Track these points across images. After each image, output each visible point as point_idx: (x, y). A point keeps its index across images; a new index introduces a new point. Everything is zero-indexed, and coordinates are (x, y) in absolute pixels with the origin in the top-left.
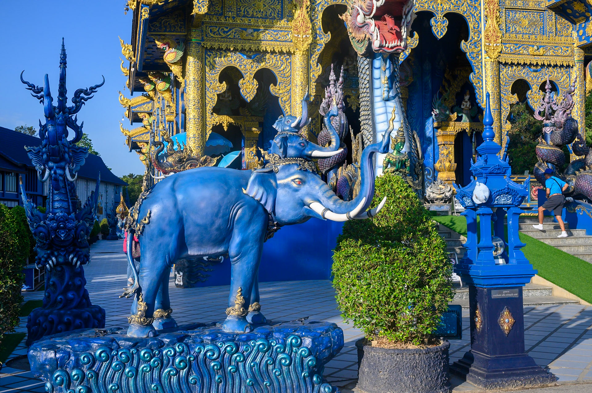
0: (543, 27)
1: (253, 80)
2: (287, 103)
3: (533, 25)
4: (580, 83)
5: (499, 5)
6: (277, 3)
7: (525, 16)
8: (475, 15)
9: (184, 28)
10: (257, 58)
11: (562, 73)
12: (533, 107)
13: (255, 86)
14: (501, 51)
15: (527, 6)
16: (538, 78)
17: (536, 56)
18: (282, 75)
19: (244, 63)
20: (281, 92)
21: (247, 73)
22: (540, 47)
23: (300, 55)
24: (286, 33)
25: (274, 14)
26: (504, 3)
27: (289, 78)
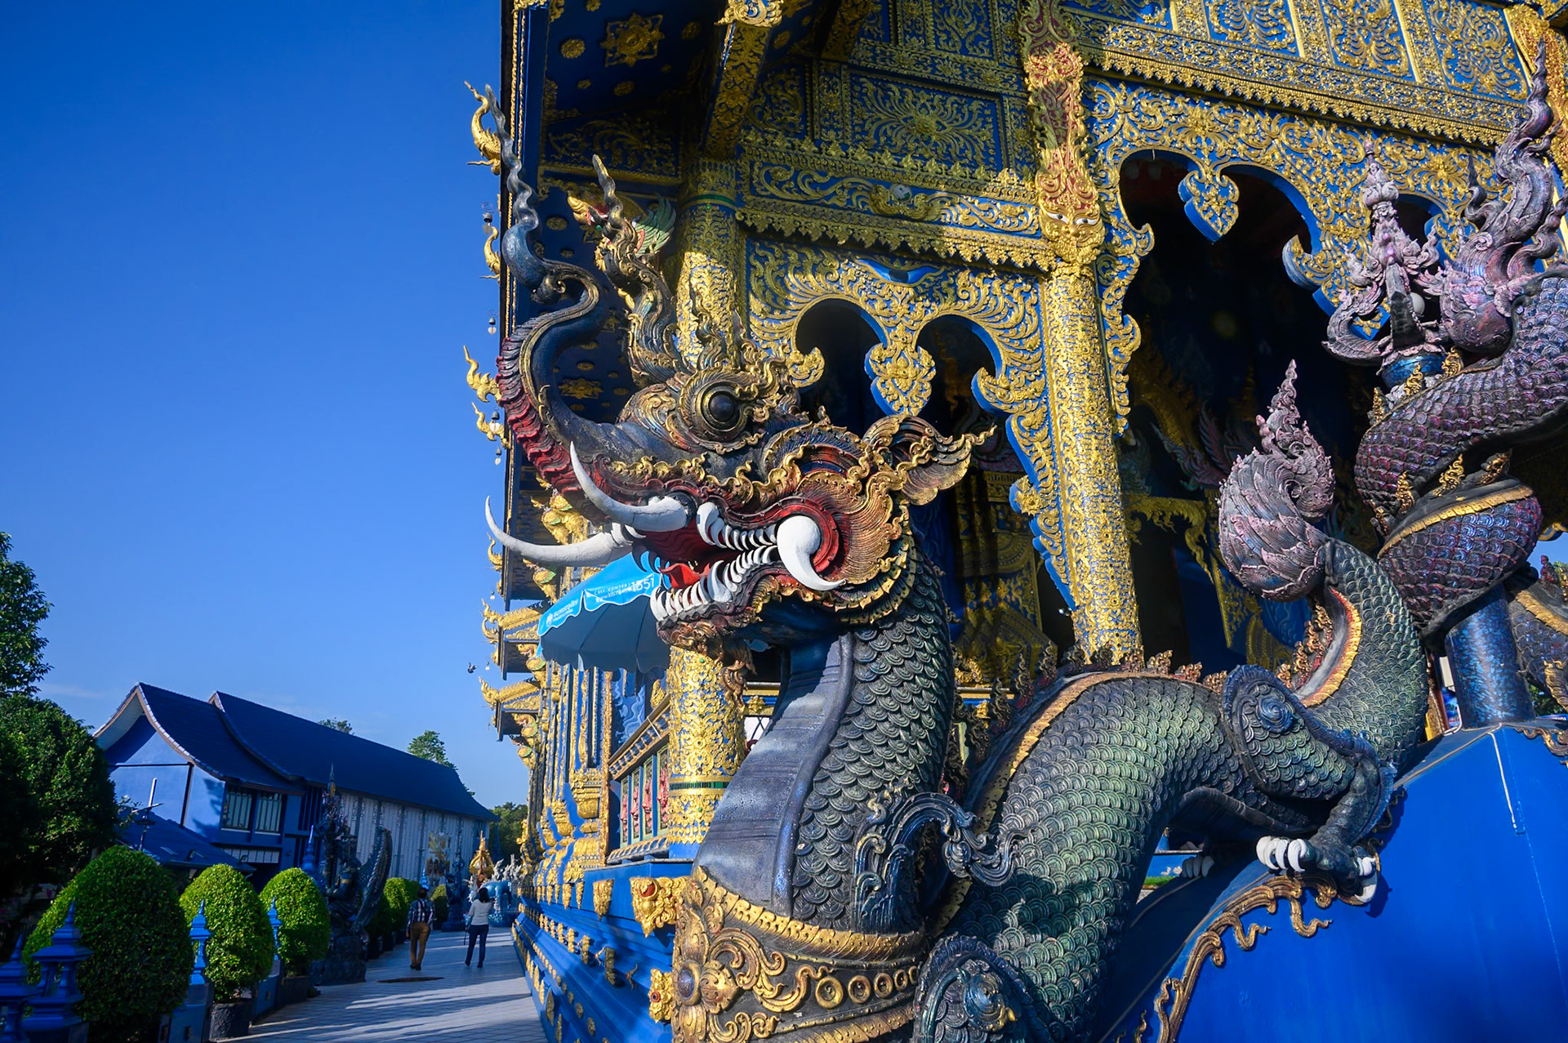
1: (916, 350)
2: (1039, 435)
6: (980, 124)
9: (676, 164)
10: (928, 281)
13: (925, 371)
18: (1012, 340)
19: (883, 292)
20: (1014, 395)
21: (895, 328)
23: (1072, 279)
24: (1019, 210)
25: (974, 153)
27: (1038, 354)
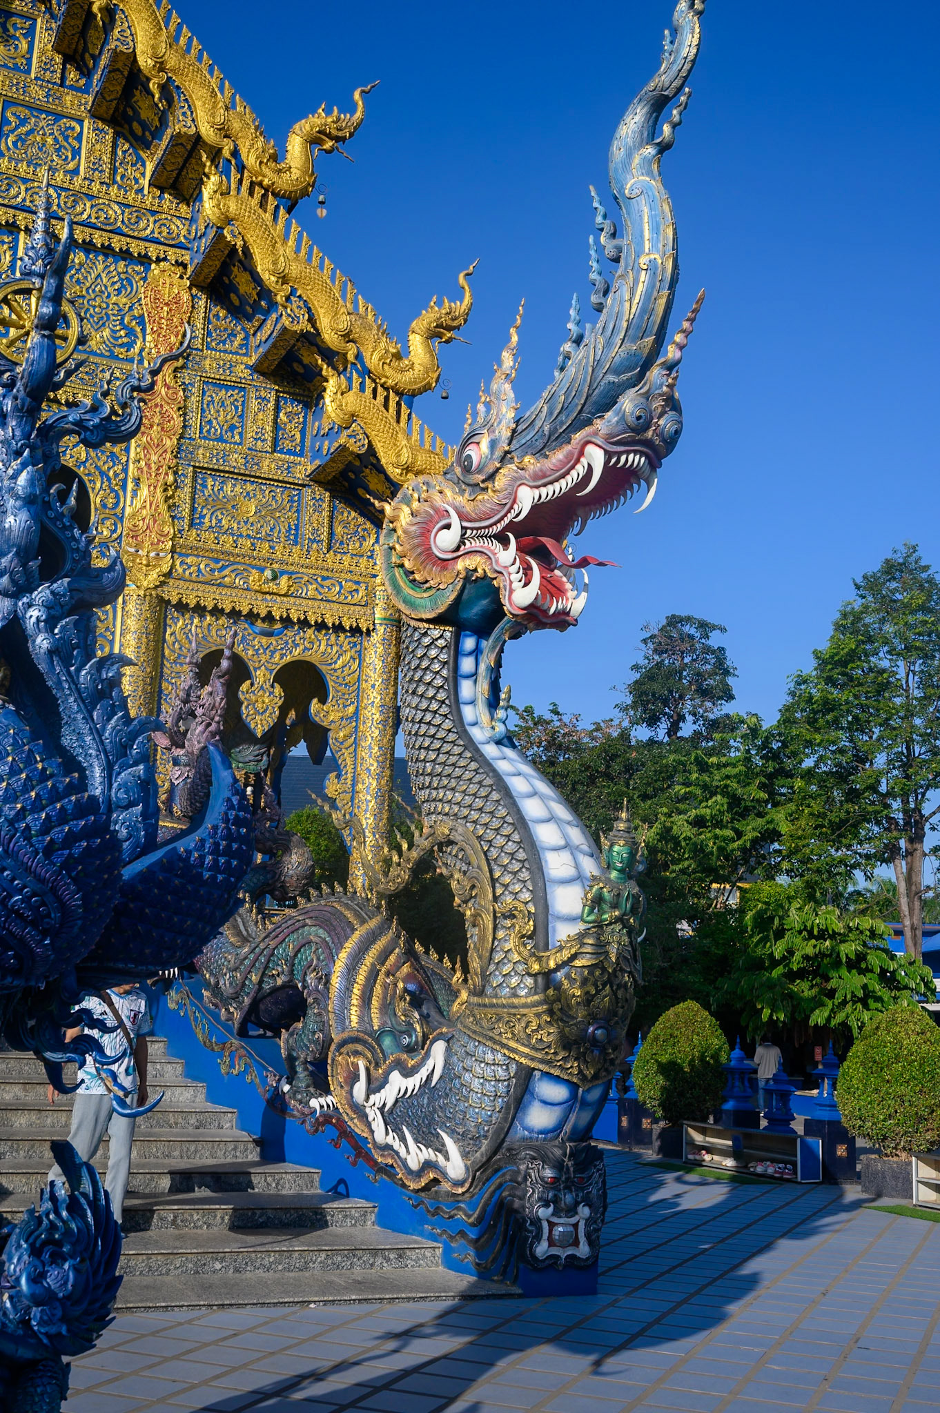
0: (297, 526)
3: (269, 518)
4: (385, 676)
5: (176, 457)
7: (248, 493)
8: (111, 473)
11: (341, 646)
12: (252, 726)
14: (170, 573)
15: (255, 467)
16: (273, 653)
17: (268, 597)
22: (283, 573)
26: (191, 453)
